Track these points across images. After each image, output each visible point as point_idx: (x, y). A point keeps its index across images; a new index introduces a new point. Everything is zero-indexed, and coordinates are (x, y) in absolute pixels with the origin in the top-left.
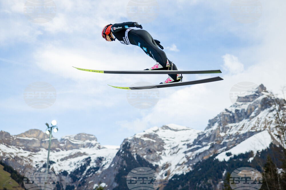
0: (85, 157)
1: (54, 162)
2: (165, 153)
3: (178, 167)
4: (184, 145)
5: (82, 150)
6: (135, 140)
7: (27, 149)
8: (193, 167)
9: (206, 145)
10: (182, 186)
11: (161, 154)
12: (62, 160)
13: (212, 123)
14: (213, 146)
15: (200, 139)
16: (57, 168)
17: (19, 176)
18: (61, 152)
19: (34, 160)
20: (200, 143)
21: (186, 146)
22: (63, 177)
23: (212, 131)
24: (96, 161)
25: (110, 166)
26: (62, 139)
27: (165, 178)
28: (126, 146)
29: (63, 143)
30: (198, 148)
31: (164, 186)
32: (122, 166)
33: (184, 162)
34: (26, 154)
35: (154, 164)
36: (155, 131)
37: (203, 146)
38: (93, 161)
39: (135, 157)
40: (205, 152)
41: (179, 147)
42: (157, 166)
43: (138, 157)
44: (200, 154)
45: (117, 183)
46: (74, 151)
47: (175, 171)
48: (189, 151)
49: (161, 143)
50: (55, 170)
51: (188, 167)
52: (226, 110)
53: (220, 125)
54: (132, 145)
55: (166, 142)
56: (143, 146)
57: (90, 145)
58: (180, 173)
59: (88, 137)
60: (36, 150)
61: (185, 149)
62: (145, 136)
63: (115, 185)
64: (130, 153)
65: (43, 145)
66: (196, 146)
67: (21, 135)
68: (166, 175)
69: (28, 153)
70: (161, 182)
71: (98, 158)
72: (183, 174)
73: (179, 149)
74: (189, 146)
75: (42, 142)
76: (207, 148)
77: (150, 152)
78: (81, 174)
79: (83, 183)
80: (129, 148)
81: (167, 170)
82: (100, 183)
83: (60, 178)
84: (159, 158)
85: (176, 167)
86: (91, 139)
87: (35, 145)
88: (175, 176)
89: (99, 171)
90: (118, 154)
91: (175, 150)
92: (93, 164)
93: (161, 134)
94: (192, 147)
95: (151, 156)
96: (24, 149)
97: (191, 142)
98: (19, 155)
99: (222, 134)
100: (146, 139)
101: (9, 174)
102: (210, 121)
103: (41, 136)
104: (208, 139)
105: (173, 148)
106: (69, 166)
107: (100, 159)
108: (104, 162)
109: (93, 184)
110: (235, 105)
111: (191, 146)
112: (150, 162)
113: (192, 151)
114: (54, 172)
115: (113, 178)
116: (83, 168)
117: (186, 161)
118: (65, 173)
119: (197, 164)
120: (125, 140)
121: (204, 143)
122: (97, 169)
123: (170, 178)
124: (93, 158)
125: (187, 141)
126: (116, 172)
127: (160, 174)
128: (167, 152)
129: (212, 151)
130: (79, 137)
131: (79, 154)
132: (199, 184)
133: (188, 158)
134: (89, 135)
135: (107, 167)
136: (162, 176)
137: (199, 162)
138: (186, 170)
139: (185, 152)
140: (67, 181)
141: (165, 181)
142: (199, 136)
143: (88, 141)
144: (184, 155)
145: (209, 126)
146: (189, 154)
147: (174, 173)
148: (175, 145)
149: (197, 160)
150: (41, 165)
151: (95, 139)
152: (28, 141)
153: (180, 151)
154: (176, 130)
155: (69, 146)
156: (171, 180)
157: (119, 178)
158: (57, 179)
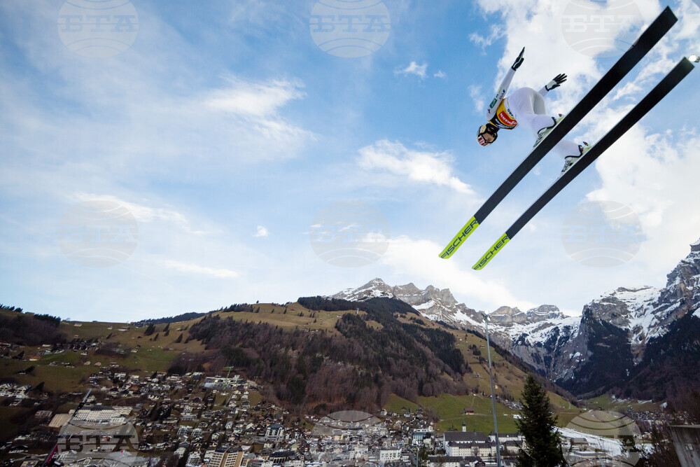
0: (552, 327)
1: (527, 335)
2: (631, 316)
3: (651, 329)
4: (649, 304)
5: (549, 321)
6: (594, 305)
7: (502, 325)
8: (669, 327)
9: (675, 302)
10: (665, 350)
11: (626, 317)
12: (533, 332)
13: (671, 277)
14: (683, 303)
15: (666, 297)
16: (531, 339)
17: (501, 350)
18: (531, 325)
19: (511, 334)
20: (667, 300)
21: (651, 307)
22: (539, 349)
23: (675, 286)
24: (564, 331)
25: (579, 334)
26: (528, 313)
27: (640, 342)
28: (588, 313)
29: (530, 316)
30: (666, 307)
31: (642, 352)
32: (590, 333)
33: (656, 323)
34: (503, 329)
35: (623, 328)
36: (613, 295)
37: (672, 304)
38: (561, 331)
39: (601, 322)
40: (676, 309)
41: (645, 307)
42: (627, 330)
43: (603, 322)
44: (671, 312)
45: (592, 351)
46: (542, 323)
47: (650, 334)
48: (658, 311)
49: (623, 306)
50: (530, 342)
51: (663, 328)
52: (683, 262)
53: (682, 278)
54: (594, 311)
55: (628, 304)
56: (605, 311)
57: (554, 316)
58: (656, 335)
59: (550, 308)
60: (509, 325)
61: (652, 308)
62: (603, 300)
63: (590, 353)
64: (594, 319)
65: (514, 319)
66: (663, 305)
67: (494, 313)
68: (640, 339)
69: (504, 328)
70: (638, 346)
71: (565, 327)
72: (660, 337)
73: (645, 310)
74: (655, 305)
75: (513, 317)
76: (678, 305)
77: (614, 316)
78: (554, 344)
79: (558, 353)
80: (592, 314)
81: (640, 333)
82: (574, 353)
83: (537, 349)
84: (626, 322)
85: (649, 330)
86: (553, 310)
87: (508, 320)
88: (652, 339)
89: (570, 340)
90: (583, 321)
91: (641, 312)
92: (562, 334)
93: (619, 296)
94: (660, 307)
95: (617, 321)
96: (500, 325)
97: (656, 300)
98: (498, 330)
99: (690, 288)
100: (605, 304)
101: (494, 349)
102: (668, 276)
103: (510, 312)
104: (674, 295)
105: (638, 310)
106: (540, 337)
107: (567, 328)
108: (572, 331)
109: (568, 353)
110: (692, 255)
111: (657, 305)
112: (619, 327)
113: (661, 310)
114: (530, 345)
115: (586, 347)
116: (554, 338)
117: (659, 322)
118: (539, 344)
119: (673, 323)
120: (585, 306)
121: (672, 301)
122: (567, 338)
123: (647, 342)
124: (561, 328)
125: (651, 300)
126: (586, 340)
127: (634, 338)
128: (633, 314)
129: (685, 308)
130: (542, 308)
131: (546, 325)
132: (684, 346)
133: (659, 318)
134: (550, 306)
135: (576, 335)
136: (636, 340)
137: (674, 321)
138: (660, 332)
139: (653, 313)
140: (543, 351)
141: (642, 345)
142: (662, 293)
143: (551, 312)
144: (653, 316)
145: (670, 282)
146: (658, 314)
147: (649, 336)
148: (640, 306)
149: (671, 319)
150: (517, 339)
151: (557, 309)
152: (502, 318)
153: (647, 312)
154: (635, 291)
155: (536, 318)
156: (648, 344)
157: (591, 346)
158: (534, 350)
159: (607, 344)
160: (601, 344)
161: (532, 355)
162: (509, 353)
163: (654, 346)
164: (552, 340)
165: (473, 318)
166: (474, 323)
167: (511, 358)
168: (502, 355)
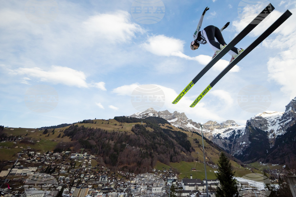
0: (232, 130)
1: (221, 134)
2: (269, 125)
3: (278, 131)
4: (277, 120)
5: (231, 127)
6: (252, 120)
7: (209, 129)
8: (286, 130)
9: (289, 119)
10: (284, 141)
11: (266, 126)
12: (223, 132)
13: (288, 107)
14: (293, 119)
15: (285, 116)
17: (209, 141)
18: (222, 129)
19: (213, 133)
20: (285, 118)
21: (278, 121)
22: (226, 140)
23: (289, 111)
24: (237, 132)
25: (244, 134)
26: (221, 124)
27: (273, 137)
28: (249, 123)
29: (222, 125)
30: (285, 121)
31: (274, 142)
32: (250, 133)
33: (280, 129)
35: (265, 131)
36: (260, 115)
37: (288, 120)
38: (236, 132)
39: (255, 128)
40: (290, 122)
41: (275, 121)
42: (267, 132)
43: (256, 128)
44: (288, 123)
45: (250, 141)
46: (227, 128)
48: (281, 123)
49: (265, 120)
50: (222, 137)
51: (283, 131)
52: (293, 100)
53: (293, 108)
54: (251, 123)
55: (267, 120)
56: (257, 123)
57: (233, 125)
58: (280, 134)
59: (231, 121)
60: (212, 129)
61: (278, 122)
62: (256, 118)
63: (250, 142)
64: (252, 127)
65: (214, 127)
66: (284, 120)
67: (205, 124)
68: (273, 136)
69: (210, 131)
70: (272, 139)
71: (238, 130)
72: (282, 135)
73: (275, 122)
74: (280, 120)
76: (291, 120)
77: (261, 125)
78: (233, 138)
79: (235, 143)
80: (251, 124)
81: (273, 133)
82: (243, 142)
83: (225, 141)
84: (267, 128)
85: (277, 132)
86: (233, 122)
87: (212, 127)
88: (278, 136)
89: (241, 136)
90: (246, 128)
91: (273, 123)
92: (237, 133)
93: (264, 116)
94: (282, 121)
95: (262, 127)
96: (208, 129)
97: (280, 118)
98: (207, 132)
100: (257, 119)
101: (205, 140)
102: (286, 107)
103: (213, 123)
104: (289, 116)
105: (272, 122)
106: (227, 135)
107: (239, 131)
108: (241, 132)
109: (239, 142)
111: (281, 120)
112: (263, 130)
113: (283, 122)
114: (222, 138)
115: (248, 140)
116: (233, 135)
117: (282, 128)
118: (226, 138)
120: (247, 121)
121: (288, 118)
122: (239, 135)
123: (276, 137)
124: (236, 131)
125: (278, 118)
126: (248, 136)
127: (270, 135)
128: (270, 124)
130: (227, 122)
131: (229, 129)
132: (294, 139)
133: (282, 126)
134: (231, 120)
135: (243, 134)
136: (271, 136)
137: (289, 128)
138: (282, 133)
139: (279, 124)
140: (228, 142)
141: (274, 139)
143: (232, 123)
144: (279, 125)
145: (287, 109)
146: (282, 124)
147: (277, 134)
148: (273, 121)
149: (287, 127)
150: (216, 136)
151: (234, 122)
152: (209, 126)
153: (276, 123)
154: (270, 113)
155: (225, 126)
156: (277, 138)
157: (250, 139)
158: (224, 141)
159: (258, 138)
160: (255, 138)
161: (223, 143)
162: (212, 143)
163: (280, 139)
164: (232, 136)
165: (196, 126)
166: (196, 128)
167: (213, 145)
168: (209, 143)
